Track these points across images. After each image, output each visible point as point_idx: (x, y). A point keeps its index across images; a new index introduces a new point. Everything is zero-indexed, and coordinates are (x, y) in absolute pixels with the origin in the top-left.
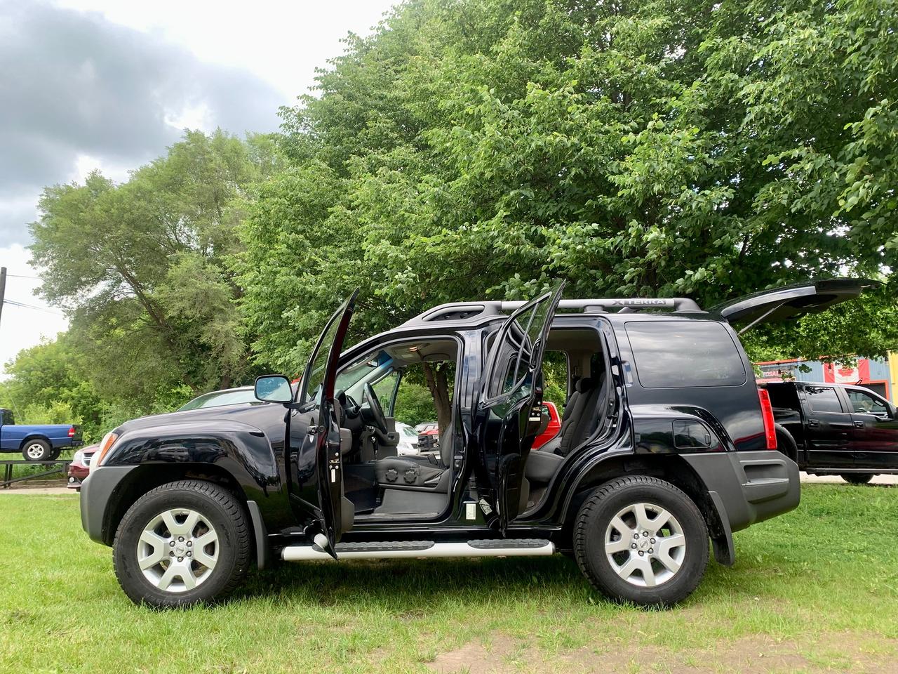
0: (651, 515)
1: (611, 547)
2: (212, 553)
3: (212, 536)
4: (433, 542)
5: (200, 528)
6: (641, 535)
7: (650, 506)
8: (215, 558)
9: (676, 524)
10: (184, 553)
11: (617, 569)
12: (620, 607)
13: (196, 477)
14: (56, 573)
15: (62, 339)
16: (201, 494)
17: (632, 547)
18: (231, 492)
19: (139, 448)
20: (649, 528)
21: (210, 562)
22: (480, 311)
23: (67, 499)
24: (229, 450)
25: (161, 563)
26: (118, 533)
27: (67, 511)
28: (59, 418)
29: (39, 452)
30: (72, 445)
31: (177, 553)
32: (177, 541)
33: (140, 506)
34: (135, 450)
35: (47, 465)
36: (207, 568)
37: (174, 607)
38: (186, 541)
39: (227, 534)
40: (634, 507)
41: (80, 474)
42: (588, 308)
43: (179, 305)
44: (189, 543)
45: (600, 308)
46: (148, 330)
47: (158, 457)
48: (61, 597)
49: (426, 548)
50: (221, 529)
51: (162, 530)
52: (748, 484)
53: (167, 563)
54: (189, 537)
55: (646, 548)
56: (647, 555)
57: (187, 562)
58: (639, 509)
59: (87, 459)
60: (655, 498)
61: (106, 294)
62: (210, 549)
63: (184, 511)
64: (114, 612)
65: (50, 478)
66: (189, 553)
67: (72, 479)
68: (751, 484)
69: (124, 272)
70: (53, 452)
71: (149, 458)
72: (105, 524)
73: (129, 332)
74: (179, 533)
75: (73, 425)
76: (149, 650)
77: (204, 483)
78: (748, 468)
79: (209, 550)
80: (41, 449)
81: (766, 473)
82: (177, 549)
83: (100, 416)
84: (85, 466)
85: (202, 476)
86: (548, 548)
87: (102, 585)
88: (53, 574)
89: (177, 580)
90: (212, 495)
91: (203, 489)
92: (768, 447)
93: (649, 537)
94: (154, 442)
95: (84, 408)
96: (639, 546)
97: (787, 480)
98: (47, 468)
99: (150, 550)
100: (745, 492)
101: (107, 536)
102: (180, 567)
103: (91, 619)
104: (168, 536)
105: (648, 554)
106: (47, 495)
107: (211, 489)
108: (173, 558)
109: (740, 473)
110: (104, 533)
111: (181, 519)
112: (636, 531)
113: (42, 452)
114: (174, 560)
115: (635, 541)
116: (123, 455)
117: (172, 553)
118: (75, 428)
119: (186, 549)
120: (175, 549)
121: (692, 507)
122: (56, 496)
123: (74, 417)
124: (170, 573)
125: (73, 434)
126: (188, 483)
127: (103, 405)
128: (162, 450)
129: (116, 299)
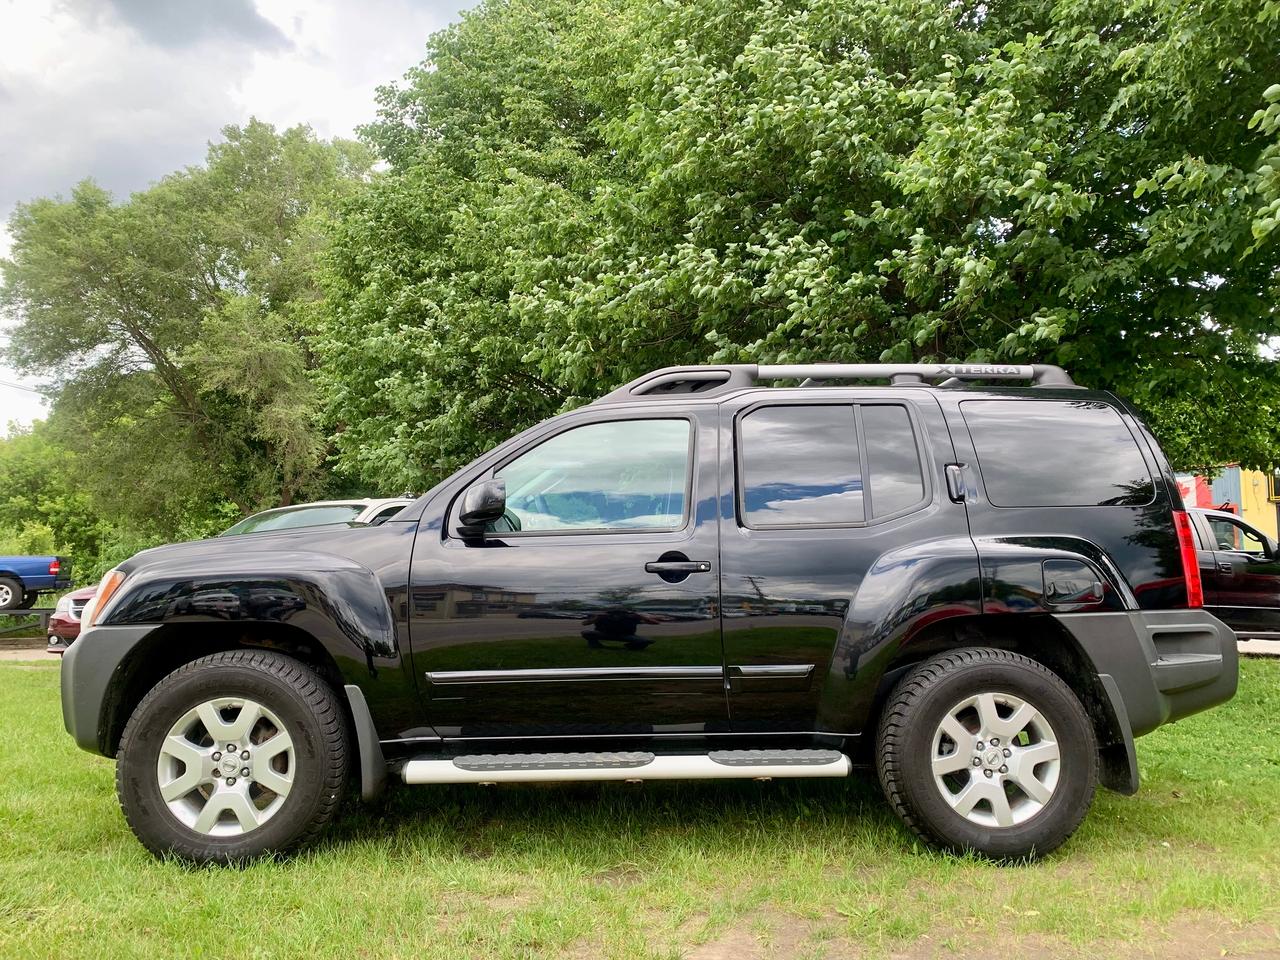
0: (1004, 711)
1: (941, 765)
2: (284, 770)
3: (282, 741)
4: (651, 755)
5: (262, 729)
6: (987, 744)
7: (1002, 697)
8: (288, 779)
9: (1044, 726)
10: (237, 770)
11: (953, 800)
12: (960, 861)
13: (257, 644)
14: (24, 798)
15: (41, 430)
16: (262, 672)
17: (974, 764)
18: (314, 669)
19: (160, 596)
20: (1000, 733)
21: (282, 784)
22: (724, 381)
23: (46, 668)
24: (310, 598)
25: (200, 790)
26: (124, 742)
27: (46, 689)
28: (34, 547)
29: (6, 596)
30: (55, 587)
31: (225, 772)
32: (224, 752)
33: (159, 696)
34: (153, 599)
35: (17, 617)
36: (275, 795)
37: (222, 863)
38: (239, 752)
39: (307, 737)
40: (977, 698)
41: (68, 632)
42: (896, 377)
43: (221, 375)
44: (245, 754)
45: (917, 378)
46: (172, 418)
47: (191, 610)
48: (30, 843)
49: (641, 763)
50: (298, 729)
51: (198, 734)
52: (1160, 663)
53: (209, 788)
54: (244, 744)
55: (997, 765)
56: (997, 776)
57: (243, 784)
58: (986, 702)
59: (78, 609)
60: (1010, 685)
61: (107, 365)
62: (280, 762)
63: (234, 701)
64: (121, 872)
65: (21, 636)
66: (245, 771)
67: (54, 639)
68: (1162, 663)
69: (135, 331)
70: (26, 596)
71: (178, 611)
72: (103, 721)
73: (142, 421)
74: (228, 738)
75: (58, 558)
76: (184, 950)
77: (267, 654)
78: (1159, 637)
79: (279, 766)
80: (7, 593)
81: (1184, 645)
82: (225, 765)
83: (97, 542)
84: (74, 619)
85: (268, 643)
86: (841, 765)
87: (101, 821)
88: (19, 799)
89: (227, 816)
90: (281, 674)
91: (266, 664)
92: (1190, 605)
93: (1001, 747)
94: (183, 587)
95: (74, 530)
96: (985, 762)
97: (1220, 657)
98: (17, 621)
99: (180, 768)
100: (1155, 675)
101: (107, 744)
102: (232, 794)
103: (82, 887)
104: (209, 743)
105: (1000, 774)
106: (16, 663)
107: (278, 664)
108: (219, 780)
109: (1147, 646)
110: (102, 738)
111: (229, 715)
112: (979, 737)
113: (9, 597)
114: (221, 782)
115: (979, 753)
116: (134, 606)
117: (216, 772)
118: (60, 561)
119: (242, 763)
120: (222, 766)
121: (1070, 697)
122: (30, 664)
123: (59, 545)
124: (214, 805)
125: (57, 570)
126: (239, 654)
127: (104, 526)
128: (199, 599)
129: (124, 372)
